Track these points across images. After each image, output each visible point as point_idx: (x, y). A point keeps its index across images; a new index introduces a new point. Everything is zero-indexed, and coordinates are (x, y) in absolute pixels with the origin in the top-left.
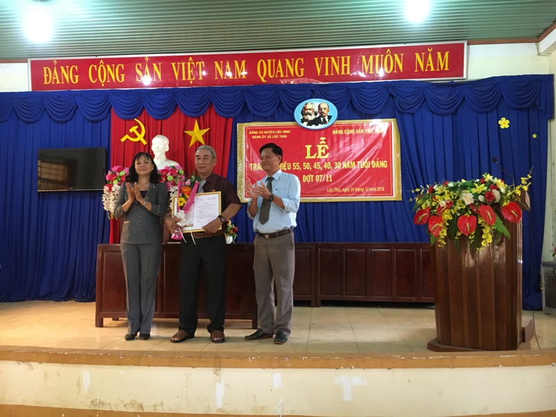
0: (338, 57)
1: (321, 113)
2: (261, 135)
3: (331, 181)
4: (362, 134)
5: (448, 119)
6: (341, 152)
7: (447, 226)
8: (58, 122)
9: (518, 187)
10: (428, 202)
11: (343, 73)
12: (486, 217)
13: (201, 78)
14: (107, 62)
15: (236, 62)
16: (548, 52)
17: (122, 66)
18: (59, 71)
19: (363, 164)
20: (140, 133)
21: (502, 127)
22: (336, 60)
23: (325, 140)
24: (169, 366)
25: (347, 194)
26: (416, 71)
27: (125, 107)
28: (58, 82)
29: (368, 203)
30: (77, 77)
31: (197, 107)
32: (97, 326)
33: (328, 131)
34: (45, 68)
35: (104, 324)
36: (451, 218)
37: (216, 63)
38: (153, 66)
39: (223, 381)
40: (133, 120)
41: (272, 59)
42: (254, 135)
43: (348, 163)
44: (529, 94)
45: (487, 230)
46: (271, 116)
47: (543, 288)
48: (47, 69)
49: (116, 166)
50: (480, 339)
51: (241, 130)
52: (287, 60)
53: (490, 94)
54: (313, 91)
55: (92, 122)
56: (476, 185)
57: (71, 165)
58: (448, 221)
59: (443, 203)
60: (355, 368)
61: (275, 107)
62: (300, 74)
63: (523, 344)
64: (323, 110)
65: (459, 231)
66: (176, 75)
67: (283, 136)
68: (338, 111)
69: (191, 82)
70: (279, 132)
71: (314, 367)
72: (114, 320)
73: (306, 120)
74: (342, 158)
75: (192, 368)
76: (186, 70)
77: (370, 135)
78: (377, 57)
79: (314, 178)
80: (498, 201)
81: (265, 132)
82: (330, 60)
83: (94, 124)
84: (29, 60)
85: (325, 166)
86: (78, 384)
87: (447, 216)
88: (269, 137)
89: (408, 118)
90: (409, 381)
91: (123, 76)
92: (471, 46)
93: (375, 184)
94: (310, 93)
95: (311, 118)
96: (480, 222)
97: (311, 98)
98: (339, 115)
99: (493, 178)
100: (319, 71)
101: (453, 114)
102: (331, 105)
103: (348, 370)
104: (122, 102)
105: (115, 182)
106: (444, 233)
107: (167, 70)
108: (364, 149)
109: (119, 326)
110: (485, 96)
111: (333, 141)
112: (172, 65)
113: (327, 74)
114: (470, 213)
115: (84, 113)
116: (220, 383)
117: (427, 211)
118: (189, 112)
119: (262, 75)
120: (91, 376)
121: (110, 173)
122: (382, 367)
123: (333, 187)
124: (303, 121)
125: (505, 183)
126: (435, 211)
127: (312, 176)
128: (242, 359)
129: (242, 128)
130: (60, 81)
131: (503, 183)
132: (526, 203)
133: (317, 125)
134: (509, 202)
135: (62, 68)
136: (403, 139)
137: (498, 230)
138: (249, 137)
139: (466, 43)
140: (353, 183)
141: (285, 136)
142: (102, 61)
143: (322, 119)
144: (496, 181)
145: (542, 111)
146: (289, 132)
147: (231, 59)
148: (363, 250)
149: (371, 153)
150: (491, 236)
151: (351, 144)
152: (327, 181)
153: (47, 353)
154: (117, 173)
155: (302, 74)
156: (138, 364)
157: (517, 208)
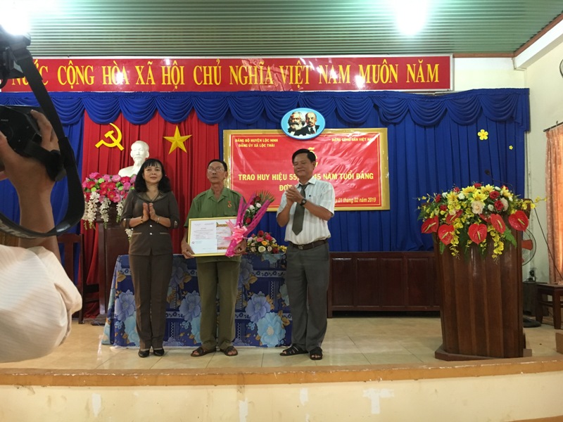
1: (309, 122)
5: (431, 132)
7: (458, 235)
10: (436, 211)
12: (497, 226)
16: (524, 67)
20: (116, 138)
21: (481, 138)
24: (189, 384)
27: (100, 111)
31: (179, 112)
36: (462, 227)
39: (246, 399)
40: (107, 124)
44: (507, 106)
45: (497, 239)
46: (256, 122)
49: (94, 172)
50: (488, 347)
51: (227, 137)
53: (469, 107)
58: (459, 229)
59: (452, 212)
60: (383, 380)
61: (259, 115)
63: (525, 350)
64: (311, 120)
65: (470, 239)
71: (342, 381)
73: (294, 130)
75: (213, 386)
80: (506, 209)
86: (88, 408)
87: (458, 225)
90: (436, 391)
92: (456, 59)
95: (298, 127)
96: (490, 231)
101: (435, 126)
102: (319, 114)
103: (377, 382)
104: (97, 105)
105: (94, 191)
106: (455, 242)
114: (480, 221)
116: (244, 400)
118: (171, 118)
120: (102, 399)
121: (87, 180)
122: (410, 378)
124: (290, 130)
126: (444, 219)
128: (267, 375)
129: (228, 135)
131: (510, 193)
137: (507, 238)
139: (451, 56)
141: (272, 145)
143: (309, 129)
145: (519, 124)
150: (502, 244)
153: (52, 375)
156: (155, 384)
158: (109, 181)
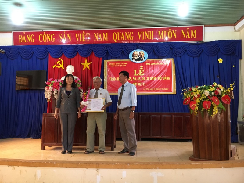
0: (148, 32)
1: (141, 56)
2: (114, 65)
3: (145, 85)
4: (159, 65)
5: (196, 59)
6: (149, 73)
7: (198, 106)
8: (25, 59)
9: (229, 89)
10: (189, 95)
11: (150, 39)
12: (215, 102)
13: (88, 40)
14: (47, 33)
15: (104, 34)
16: (239, 30)
17: (54, 35)
18: (26, 37)
19: (159, 78)
20: (61, 64)
21: (220, 62)
22: (147, 33)
23: (142, 68)
24: (76, 167)
25: (152, 91)
26: (182, 38)
27: (55, 53)
28: (25, 42)
29: (161, 95)
30: (34, 39)
31: (87, 53)
32: (42, 150)
33: (143, 64)
34: (20, 36)
35: (45, 149)
36: (200, 102)
37: (95, 34)
38: (67, 35)
40: (58, 58)
41: (119, 32)
42: (111, 65)
43: (153, 78)
44: (231, 48)
45: (215, 107)
46: (119, 57)
47: (238, 133)
48: (21, 36)
49: (51, 78)
50: (213, 155)
51: (106, 63)
52: (126, 33)
53: (214, 48)
54: (137, 46)
55: (40, 59)
56: (210, 87)
57: (30, 78)
58: (198, 103)
59: (196, 96)
60: (159, 168)
61: (121, 53)
62: (131, 39)
63: (231, 158)
64: (142, 55)
65: (203, 108)
66: (77, 39)
67: (124, 66)
68: (148, 55)
69: (84, 42)
70: (122, 64)
71: (141, 168)
72: (49, 147)
73: (134, 59)
74: (150, 76)
75: (86, 169)
76: (82, 37)
77: (162, 65)
78: (165, 32)
79: (138, 84)
80: (220, 94)
81: (116, 64)
82: (145, 33)
83: (41, 60)
84: (13, 32)
85: (143, 79)
86: (35, 176)
87: (198, 101)
88: (118, 66)
89: (178, 58)
90: (183, 174)
91: (54, 39)
92: (206, 27)
93: (164, 87)
94: (136, 47)
95: (136, 58)
96: (212, 104)
97: (136, 49)
98: (148, 57)
99: (218, 85)
100: (140, 37)
101: (198, 56)
102: (145, 52)
103: (156, 169)
104: (53, 50)
105: (50, 86)
106: (196, 109)
107: (73, 37)
108: (160, 72)
109: (51, 150)
110: (212, 49)
111: (146, 68)
112: (75, 35)
113: (143, 39)
114: (208, 100)
115: (37, 55)
116: (99, 175)
117: (189, 99)
118: (83, 55)
119: (115, 39)
120: (41, 172)
121: (48, 81)
122: (171, 168)
123: (146, 88)
124: (133, 59)
125: (223, 87)
126: (192, 99)
127: (137, 83)
128: (108, 165)
129: (106, 62)
130: (26, 41)
131: (222, 87)
132: (232, 96)
133: (139, 61)
134: (225, 95)
135: (27, 35)
136: (176, 67)
137: (221, 107)
138: (109, 66)
139: (203, 26)
140: (155, 86)
141: (125, 66)
142: (45, 33)
143: (141, 58)
144: (219, 86)
145: (237, 56)
146: (127, 64)
147: (101, 32)
148: (160, 116)
149: (163, 73)
150: (217, 110)
151: (154, 69)
152: (143, 85)
153: (21, 162)
154: (51, 82)
155: (132, 39)
156: (62, 167)
157: (228, 97)
158: (57, 82)
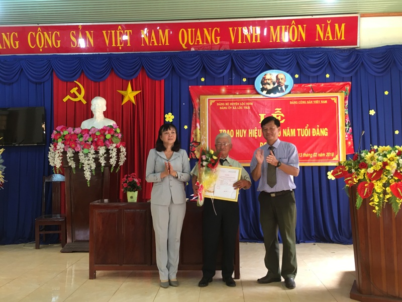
0: (250, 27)
1: (279, 83)
8: (5, 84)
11: (254, 41)
26: (317, 40)
30: (17, 43)
38: (86, 34)
40: (72, 81)
41: (192, 28)
49: (60, 125)
52: (205, 30)
64: (280, 80)
66: (107, 42)
73: (265, 89)
76: (116, 37)
78: (283, 27)
83: (37, 85)
95: (270, 87)
100: (233, 39)
105: (60, 140)
107: (98, 37)
112: (103, 33)
113: (240, 42)
115: (28, 76)
119: (183, 42)
121: (55, 132)
124: (262, 89)
135: (3, 34)
139: (359, 16)
142: (39, 29)
155: (218, 42)
158: (72, 133)
